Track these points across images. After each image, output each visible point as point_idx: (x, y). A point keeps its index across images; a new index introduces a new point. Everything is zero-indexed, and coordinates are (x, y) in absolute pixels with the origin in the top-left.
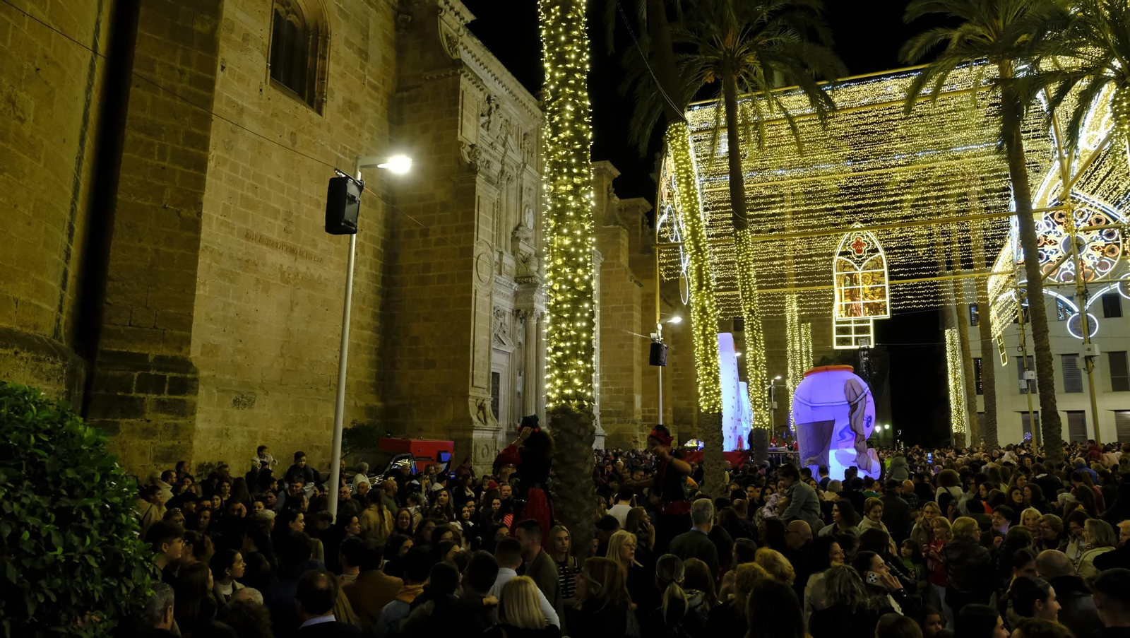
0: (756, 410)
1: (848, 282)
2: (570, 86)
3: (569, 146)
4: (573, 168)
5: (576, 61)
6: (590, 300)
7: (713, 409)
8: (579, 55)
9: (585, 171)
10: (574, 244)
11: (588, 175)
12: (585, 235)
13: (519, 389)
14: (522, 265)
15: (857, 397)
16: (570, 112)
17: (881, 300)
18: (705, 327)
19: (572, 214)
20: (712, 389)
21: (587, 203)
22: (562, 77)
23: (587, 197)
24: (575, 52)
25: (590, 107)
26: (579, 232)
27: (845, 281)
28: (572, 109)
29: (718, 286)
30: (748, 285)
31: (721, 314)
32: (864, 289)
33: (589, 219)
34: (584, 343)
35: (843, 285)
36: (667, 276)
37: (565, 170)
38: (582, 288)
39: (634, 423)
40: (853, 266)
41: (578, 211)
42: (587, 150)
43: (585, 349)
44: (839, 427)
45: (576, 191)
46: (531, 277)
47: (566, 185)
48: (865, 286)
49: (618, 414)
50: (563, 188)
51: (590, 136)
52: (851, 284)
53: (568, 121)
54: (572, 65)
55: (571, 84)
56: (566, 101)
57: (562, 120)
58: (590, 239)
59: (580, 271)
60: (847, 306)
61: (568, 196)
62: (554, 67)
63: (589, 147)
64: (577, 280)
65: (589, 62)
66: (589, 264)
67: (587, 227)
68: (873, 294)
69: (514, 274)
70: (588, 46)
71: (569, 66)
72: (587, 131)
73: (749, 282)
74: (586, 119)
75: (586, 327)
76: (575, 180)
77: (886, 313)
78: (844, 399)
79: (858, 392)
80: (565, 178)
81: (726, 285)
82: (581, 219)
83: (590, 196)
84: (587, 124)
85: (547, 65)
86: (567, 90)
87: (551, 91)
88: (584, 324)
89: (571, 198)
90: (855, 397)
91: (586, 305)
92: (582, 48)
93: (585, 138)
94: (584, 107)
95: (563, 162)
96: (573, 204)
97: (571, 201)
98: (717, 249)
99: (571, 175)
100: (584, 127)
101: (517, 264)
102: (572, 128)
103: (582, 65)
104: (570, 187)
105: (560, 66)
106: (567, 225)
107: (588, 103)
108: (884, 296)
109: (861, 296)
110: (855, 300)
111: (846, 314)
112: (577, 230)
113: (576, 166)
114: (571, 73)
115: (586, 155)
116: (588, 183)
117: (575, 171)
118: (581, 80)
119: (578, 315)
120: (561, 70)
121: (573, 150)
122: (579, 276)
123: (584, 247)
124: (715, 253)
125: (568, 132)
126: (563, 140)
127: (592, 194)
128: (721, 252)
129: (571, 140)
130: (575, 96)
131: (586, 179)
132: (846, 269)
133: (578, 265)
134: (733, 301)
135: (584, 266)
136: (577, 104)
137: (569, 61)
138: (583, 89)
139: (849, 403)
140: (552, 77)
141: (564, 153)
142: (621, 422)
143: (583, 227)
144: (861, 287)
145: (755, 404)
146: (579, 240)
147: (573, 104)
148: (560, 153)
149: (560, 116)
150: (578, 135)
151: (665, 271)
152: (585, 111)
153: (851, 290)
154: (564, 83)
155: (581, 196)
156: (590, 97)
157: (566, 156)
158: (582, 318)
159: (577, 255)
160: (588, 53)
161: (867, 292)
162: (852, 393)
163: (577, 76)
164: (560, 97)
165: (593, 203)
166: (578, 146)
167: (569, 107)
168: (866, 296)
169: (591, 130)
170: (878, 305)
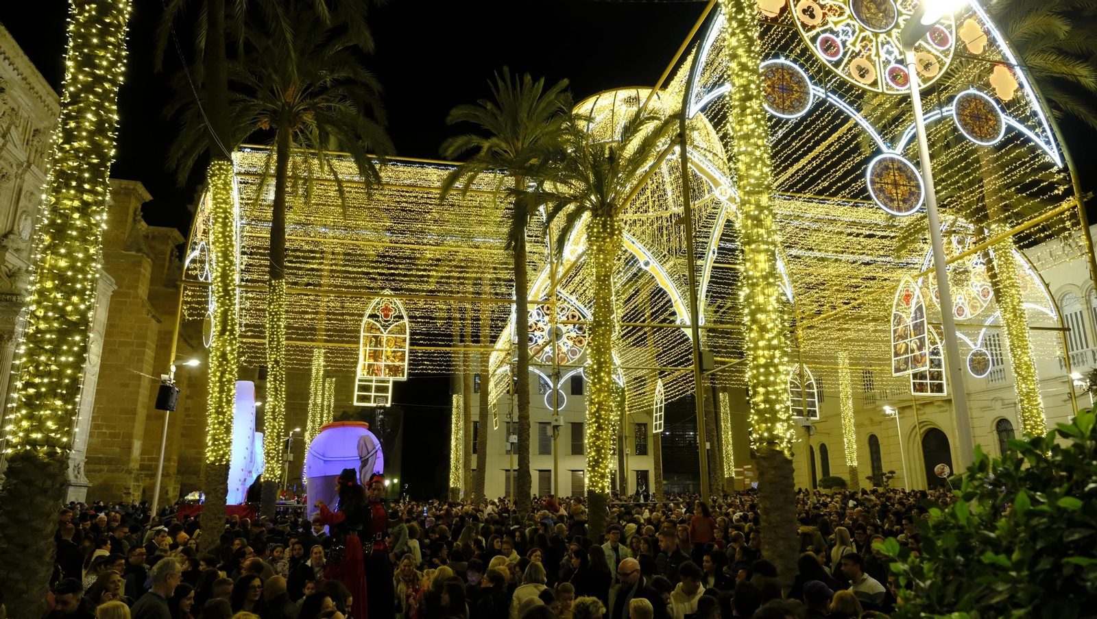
0: (268, 462)
1: (373, 344)
2: (96, 94)
3: (83, 158)
4: (85, 183)
5: (108, 69)
6: (84, 334)
7: (221, 460)
8: (113, 64)
9: (99, 189)
10: (72, 267)
11: (103, 195)
12: (89, 259)
14: (6, 279)
15: (369, 453)
16: (91, 121)
17: (400, 363)
18: (223, 374)
19: (74, 233)
20: (222, 439)
21: (97, 225)
22: (87, 82)
23: (98, 218)
24: (107, 59)
25: (117, 122)
26: (81, 256)
27: (371, 342)
28: (94, 119)
29: (245, 332)
31: (245, 361)
32: (386, 351)
33: (96, 242)
34: (67, 381)
35: (368, 345)
36: (189, 315)
37: (74, 184)
38: (74, 318)
39: (129, 472)
40: (379, 329)
41: (84, 233)
42: (107, 167)
43: (67, 387)
45: (84, 209)
46: (16, 295)
47: (72, 200)
48: (388, 349)
49: (109, 461)
50: (69, 203)
51: (113, 152)
52: (376, 346)
53: (86, 130)
54: (102, 72)
55: (98, 93)
56: (87, 109)
57: (78, 128)
58: (94, 264)
59: (75, 299)
60: (370, 366)
61: (73, 213)
62: (79, 67)
63: (109, 164)
64: (69, 308)
65: (123, 74)
66: (88, 293)
67: (92, 251)
68: (394, 357)
70: (125, 57)
71: (97, 72)
72: (107, 147)
74: (110, 134)
75: (73, 363)
76: (85, 197)
77: (403, 376)
78: (356, 454)
79: (370, 448)
80: (72, 192)
81: (255, 332)
82: (85, 241)
83: (102, 219)
84: (111, 139)
85: (69, 63)
86: (91, 97)
87: (70, 93)
88: (71, 359)
89: (76, 215)
90: (366, 453)
91: (77, 338)
92: (118, 58)
93: (106, 154)
94: (110, 121)
95: (72, 174)
96: (78, 223)
97: (75, 219)
98: (250, 295)
99: (80, 190)
100: (106, 142)
102: (90, 139)
103: (115, 75)
104: (76, 203)
105: (87, 69)
106: (66, 244)
107: (116, 117)
108: (403, 360)
109: (384, 357)
110: (377, 361)
111: (368, 373)
112: (78, 252)
113: (88, 181)
114: (99, 80)
115: (104, 172)
116: (102, 203)
117: (87, 186)
118: (112, 91)
119: (65, 348)
120: (87, 74)
121: (88, 163)
122: (73, 304)
123: (84, 272)
124: (247, 298)
125: (85, 143)
126: (77, 150)
127: (105, 216)
128: (253, 298)
129: (87, 153)
130: (100, 106)
131: (100, 198)
132: (373, 331)
133: (75, 292)
134: (259, 349)
135: (81, 293)
136: (101, 116)
137: (99, 67)
138: (111, 101)
139: (361, 458)
140: (74, 79)
141: (75, 164)
142: (113, 471)
143: (87, 250)
144: (384, 349)
145: (268, 456)
146: (79, 264)
147: (96, 114)
148: (71, 163)
149: (77, 123)
150: (97, 149)
151: (188, 309)
152: (111, 125)
153: (375, 351)
154: (88, 88)
155: (90, 216)
156: (119, 112)
157: (78, 168)
158: (69, 352)
159: (74, 280)
160: (124, 65)
161: (389, 354)
162: (364, 449)
163: (107, 85)
164: (80, 102)
165: (104, 226)
166: (95, 161)
167: (89, 116)
168: (388, 358)
169: (115, 147)
170: (398, 367)
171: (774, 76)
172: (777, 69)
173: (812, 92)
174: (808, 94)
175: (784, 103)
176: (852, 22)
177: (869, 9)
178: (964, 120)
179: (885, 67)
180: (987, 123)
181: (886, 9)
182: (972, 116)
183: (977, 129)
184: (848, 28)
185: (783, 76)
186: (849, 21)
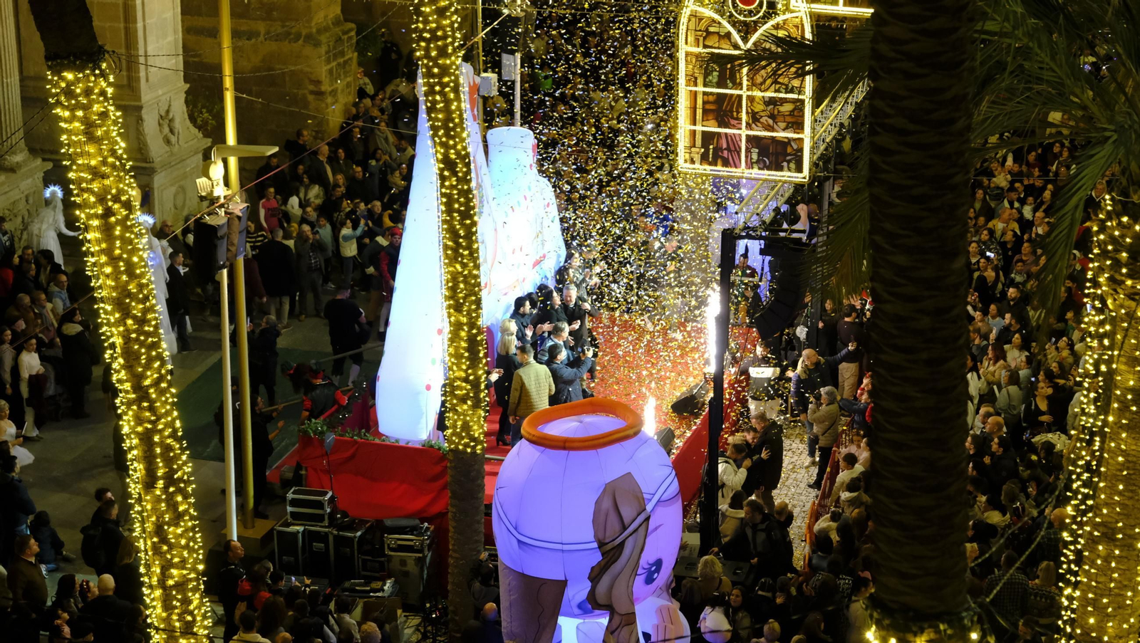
1: (714, 77)
15: (624, 528)
17: (790, 135)
27: (707, 74)
30: (442, 93)
32: (751, 99)
35: (700, 81)
40: (728, 35)
44: (572, 594)
48: (757, 94)
52: (721, 84)
60: (707, 137)
68: (772, 116)
73: (444, 86)
77: (799, 169)
79: (627, 513)
90: (617, 527)
108: (798, 125)
109: (744, 116)
110: (727, 126)
111: (704, 158)
132: (712, 41)
139: (601, 545)
144: (744, 93)
153: (721, 98)
161: (759, 107)
162: (613, 519)
168: (755, 118)
170: (784, 144)
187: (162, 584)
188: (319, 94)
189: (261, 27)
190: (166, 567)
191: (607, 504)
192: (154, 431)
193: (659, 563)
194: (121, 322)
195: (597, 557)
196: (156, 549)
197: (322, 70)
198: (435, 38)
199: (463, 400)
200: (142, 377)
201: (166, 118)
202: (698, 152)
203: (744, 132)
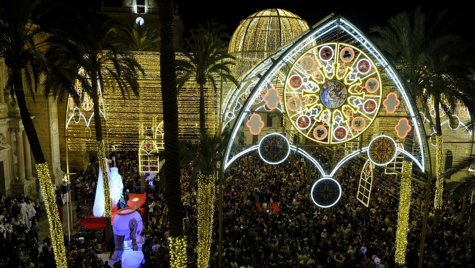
13: (16, 162)
15: (134, 226)
27: (143, 158)
30: (103, 163)
40: (146, 153)
44: (126, 237)
48: (151, 160)
52: (145, 160)
60: (144, 167)
68: (153, 164)
69: (7, 111)
77: (158, 171)
78: (128, 228)
79: (134, 224)
101: (8, 106)
108: (157, 165)
109: (149, 164)
110: (146, 165)
132: (144, 153)
139: (130, 229)
144: (149, 161)
161: (151, 162)
162: (132, 225)
170: (155, 167)
171: (271, 142)
172: (272, 138)
173: (290, 148)
174: (288, 150)
175: (274, 156)
176: (319, 105)
177: (330, 95)
178: (373, 153)
179: (334, 128)
180: (387, 152)
181: (341, 94)
182: (379, 150)
183: (379, 157)
184: (316, 109)
185: (275, 141)
186: (317, 104)
187: (56, 245)
188: (83, 164)
189: (73, 155)
190: (57, 242)
191: (131, 223)
192: (55, 220)
193: (139, 231)
194: (49, 203)
195: (130, 231)
196: (55, 239)
197: (84, 161)
198: (101, 155)
199: (107, 209)
200: (53, 211)
201: (57, 170)
202: (142, 169)
203: (149, 166)
